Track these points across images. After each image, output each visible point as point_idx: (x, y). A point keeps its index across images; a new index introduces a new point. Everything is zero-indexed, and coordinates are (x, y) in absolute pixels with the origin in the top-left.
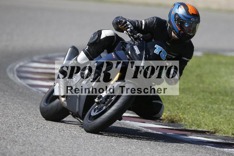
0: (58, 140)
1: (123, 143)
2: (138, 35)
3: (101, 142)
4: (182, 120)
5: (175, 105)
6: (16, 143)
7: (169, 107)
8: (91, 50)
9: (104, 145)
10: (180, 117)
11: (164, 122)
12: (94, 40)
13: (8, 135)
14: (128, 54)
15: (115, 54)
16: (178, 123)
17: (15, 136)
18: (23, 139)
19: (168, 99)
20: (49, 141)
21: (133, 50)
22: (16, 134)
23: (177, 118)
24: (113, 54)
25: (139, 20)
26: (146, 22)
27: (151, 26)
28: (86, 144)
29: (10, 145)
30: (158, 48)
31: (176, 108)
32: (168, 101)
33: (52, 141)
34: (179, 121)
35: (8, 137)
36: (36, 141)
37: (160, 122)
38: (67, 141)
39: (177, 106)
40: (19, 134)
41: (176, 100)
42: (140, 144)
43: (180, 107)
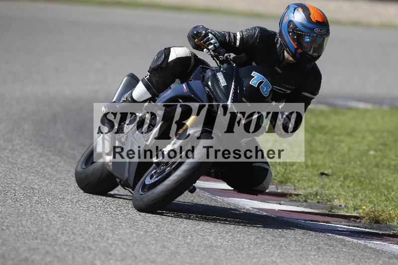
0: (182, 251)
1: (292, 257)
2: (227, 56)
3: (255, 254)
4: (394, 218)
5: (381, 193)
6: (110, 257)
7: (371, 196)
8: (154, 80)
9: (260, 260)
10: (390, 214)
11: (363, 221)
12: (159, 63)
13: (97, 243)
14: (208, 86)
15: (188, 86)
16: (386, 224)
17: (108, 243)
18: (121, 250)
19: (370, 183)
20: (165, 254)
21: (216, 80)
22: (110, 242)
23: (384, 216)
24: (184, 85)
25: (232, 31)
26: (243, 35)
27: (251, 41)
28: (229, 259)
29: (100, 259)
30: (256, 77)
31: (384, 198)
32: (370, 187)
33: (171, 253)
34: (388, 220)
35: (97, 246)
36: (143, 254)
37: (355, 221)
38: (197, 253)
39: (385, 195)
40: (115, 240)
41: (383, 185)
42: (320, 259)
43: (389, 196)
